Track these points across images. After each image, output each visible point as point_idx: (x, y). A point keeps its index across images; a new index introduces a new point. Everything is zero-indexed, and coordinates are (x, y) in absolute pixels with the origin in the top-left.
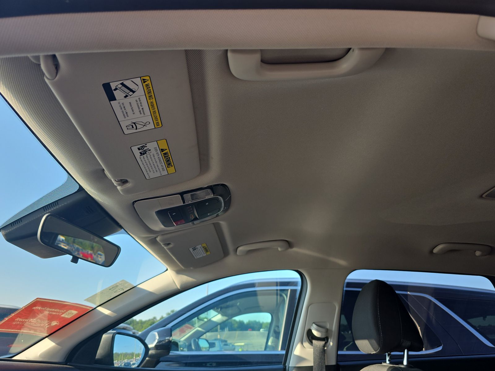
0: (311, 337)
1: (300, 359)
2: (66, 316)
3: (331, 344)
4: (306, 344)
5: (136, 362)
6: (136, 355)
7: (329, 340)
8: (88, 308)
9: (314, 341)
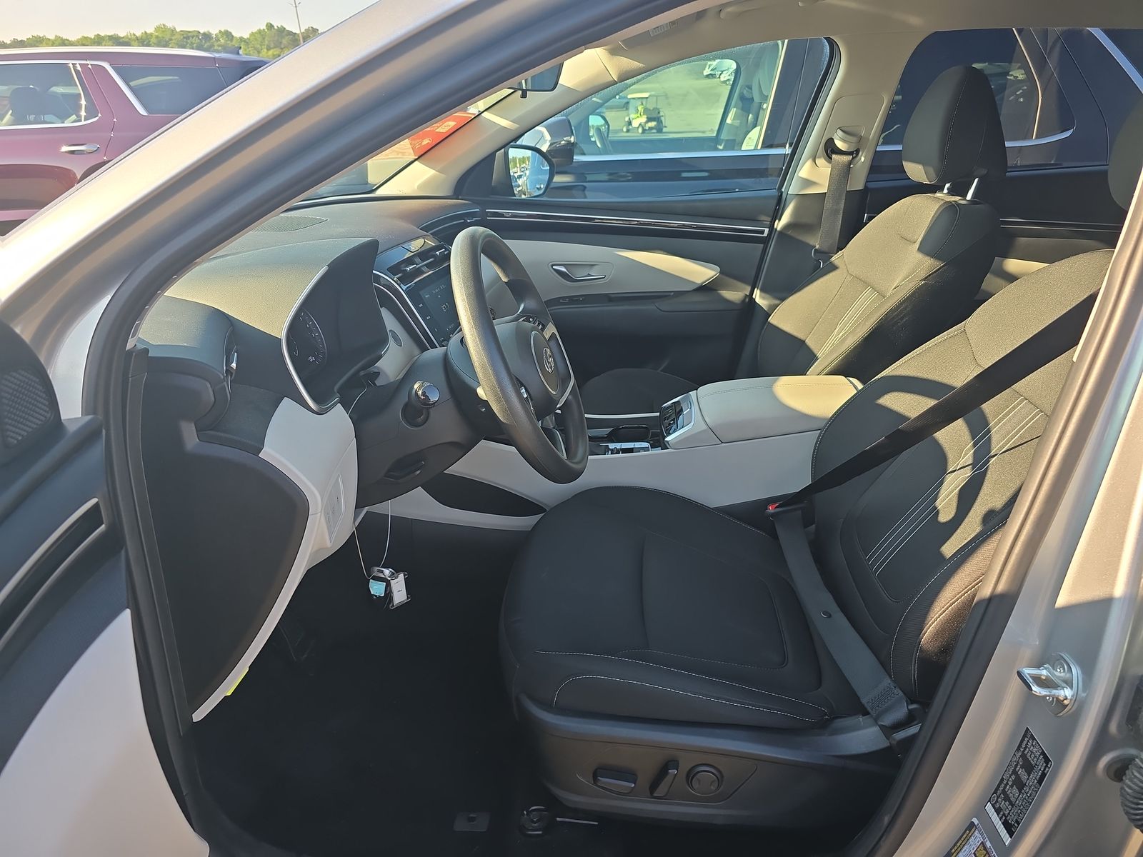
0: (830, 149)
1: (808, 183)
2: (442, 131)
3: (863, 159)
4: (821, 161)
5: (522, 173)
6: (519, 159)
7: (860, 153)
8: (470, 116)
9: (834, 156)
